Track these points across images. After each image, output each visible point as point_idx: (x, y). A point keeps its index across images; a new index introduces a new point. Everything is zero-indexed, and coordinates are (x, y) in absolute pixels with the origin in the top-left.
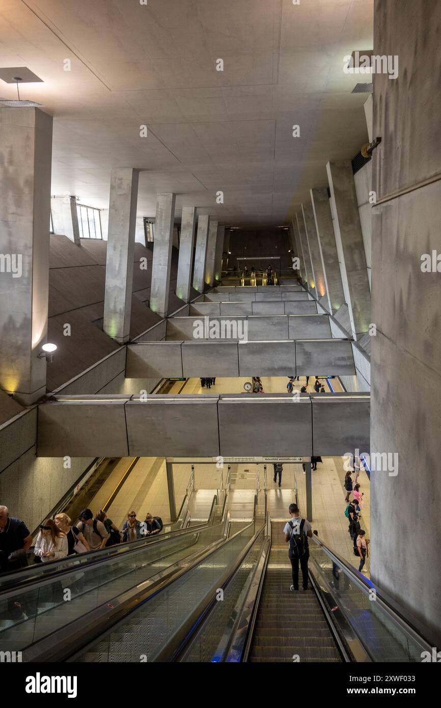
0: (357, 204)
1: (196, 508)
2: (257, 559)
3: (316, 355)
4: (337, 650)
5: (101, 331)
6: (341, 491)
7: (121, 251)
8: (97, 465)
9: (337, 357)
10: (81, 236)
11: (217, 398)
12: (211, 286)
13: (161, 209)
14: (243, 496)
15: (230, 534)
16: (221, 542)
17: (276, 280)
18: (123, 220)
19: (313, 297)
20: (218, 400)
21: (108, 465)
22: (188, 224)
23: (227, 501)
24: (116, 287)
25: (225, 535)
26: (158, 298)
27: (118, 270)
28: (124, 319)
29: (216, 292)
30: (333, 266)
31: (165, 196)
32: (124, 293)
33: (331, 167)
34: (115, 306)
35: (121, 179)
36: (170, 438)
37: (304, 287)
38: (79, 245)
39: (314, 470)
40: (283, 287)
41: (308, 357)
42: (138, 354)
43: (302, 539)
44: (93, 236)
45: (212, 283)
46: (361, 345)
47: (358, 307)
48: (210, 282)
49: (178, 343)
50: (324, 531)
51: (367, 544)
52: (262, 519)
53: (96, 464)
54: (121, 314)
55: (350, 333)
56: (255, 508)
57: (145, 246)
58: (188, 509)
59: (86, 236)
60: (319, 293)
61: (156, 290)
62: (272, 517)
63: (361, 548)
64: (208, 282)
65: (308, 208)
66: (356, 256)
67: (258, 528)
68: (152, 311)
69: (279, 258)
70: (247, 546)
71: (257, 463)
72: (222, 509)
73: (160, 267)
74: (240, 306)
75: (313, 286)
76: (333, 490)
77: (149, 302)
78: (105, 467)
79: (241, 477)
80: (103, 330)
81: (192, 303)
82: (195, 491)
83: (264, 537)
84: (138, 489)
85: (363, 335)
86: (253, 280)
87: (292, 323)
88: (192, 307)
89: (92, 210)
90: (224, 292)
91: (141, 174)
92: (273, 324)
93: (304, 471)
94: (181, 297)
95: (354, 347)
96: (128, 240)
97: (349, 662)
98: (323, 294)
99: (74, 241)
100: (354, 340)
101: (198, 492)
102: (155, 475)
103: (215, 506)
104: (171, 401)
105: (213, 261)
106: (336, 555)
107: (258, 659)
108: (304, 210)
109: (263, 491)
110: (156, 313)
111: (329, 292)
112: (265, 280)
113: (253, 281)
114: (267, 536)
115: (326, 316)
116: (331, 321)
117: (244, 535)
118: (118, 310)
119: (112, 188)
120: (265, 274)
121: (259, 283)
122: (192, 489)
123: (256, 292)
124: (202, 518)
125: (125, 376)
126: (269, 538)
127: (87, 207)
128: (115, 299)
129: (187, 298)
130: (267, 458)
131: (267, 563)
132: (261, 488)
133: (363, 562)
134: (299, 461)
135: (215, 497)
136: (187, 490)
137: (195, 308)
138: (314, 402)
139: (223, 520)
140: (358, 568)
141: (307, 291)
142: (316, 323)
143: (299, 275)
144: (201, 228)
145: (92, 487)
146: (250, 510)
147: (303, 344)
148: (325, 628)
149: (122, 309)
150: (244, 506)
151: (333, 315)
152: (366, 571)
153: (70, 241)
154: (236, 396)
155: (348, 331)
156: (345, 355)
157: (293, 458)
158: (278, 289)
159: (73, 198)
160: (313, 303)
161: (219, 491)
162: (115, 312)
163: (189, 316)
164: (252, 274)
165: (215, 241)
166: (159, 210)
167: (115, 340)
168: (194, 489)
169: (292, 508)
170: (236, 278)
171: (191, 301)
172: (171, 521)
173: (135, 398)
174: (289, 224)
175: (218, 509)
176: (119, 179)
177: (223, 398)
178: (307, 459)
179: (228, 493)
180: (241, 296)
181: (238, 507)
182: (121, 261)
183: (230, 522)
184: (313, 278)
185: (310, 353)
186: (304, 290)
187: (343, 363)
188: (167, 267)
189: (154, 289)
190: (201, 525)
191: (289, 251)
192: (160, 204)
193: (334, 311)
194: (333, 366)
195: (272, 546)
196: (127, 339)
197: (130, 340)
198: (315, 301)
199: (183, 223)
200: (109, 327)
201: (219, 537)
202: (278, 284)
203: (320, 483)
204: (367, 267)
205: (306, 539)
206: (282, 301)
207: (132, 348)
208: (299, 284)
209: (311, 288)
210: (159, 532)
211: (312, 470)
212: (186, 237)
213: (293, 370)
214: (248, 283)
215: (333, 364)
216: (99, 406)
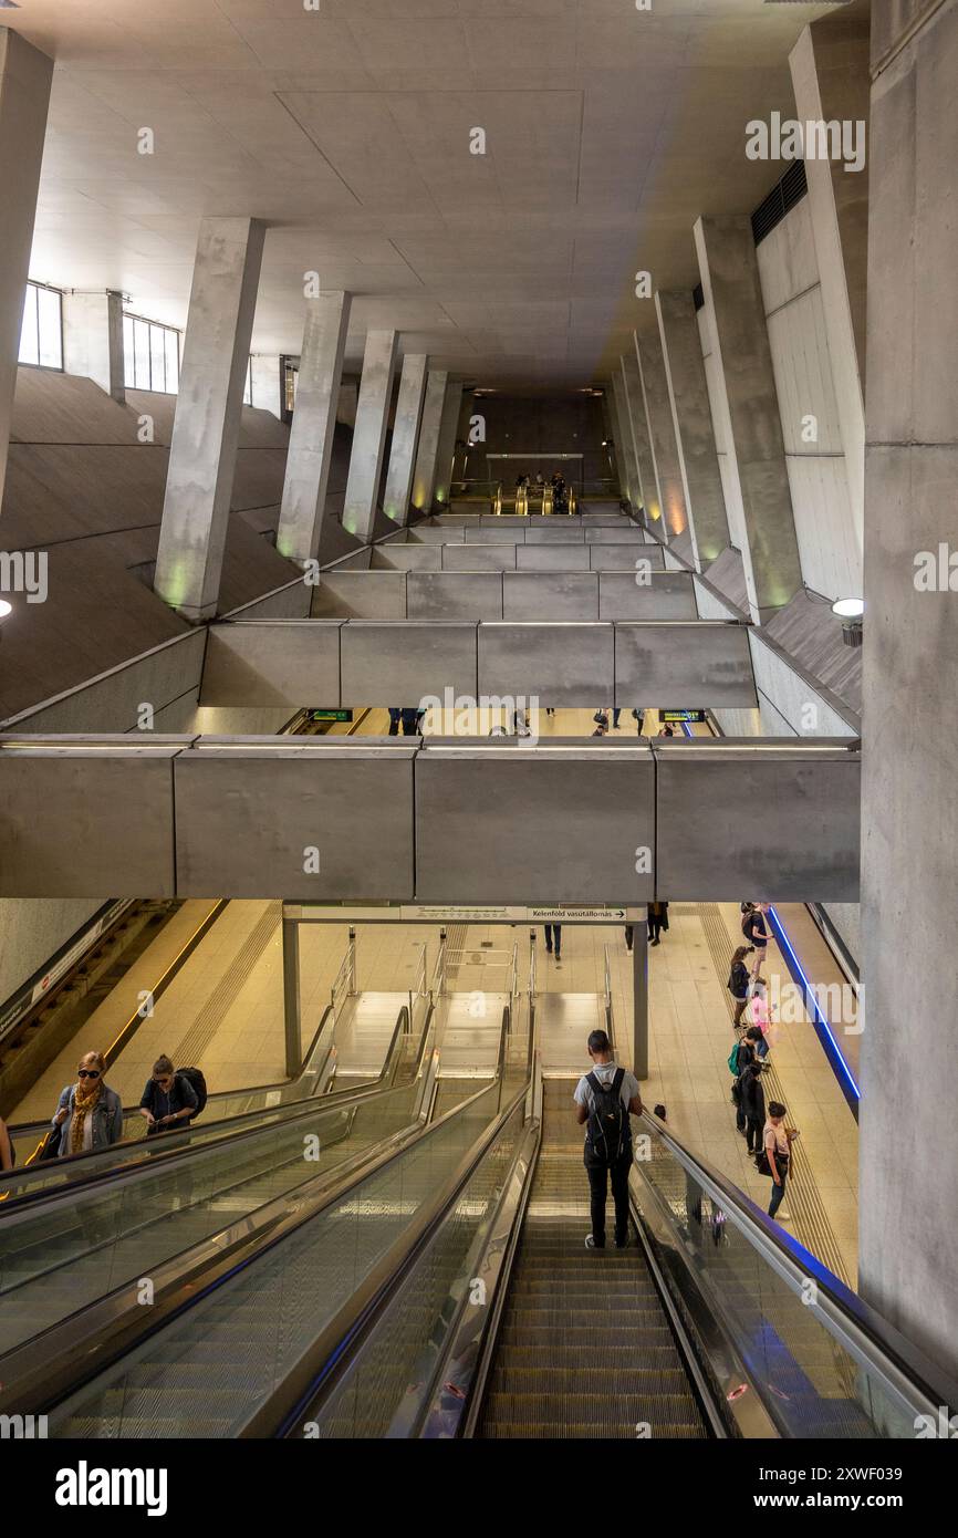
0: (764, 311)
1: (354, 1040)
2: (501, 1182)
3: (662, 658)
4: (694, 1403)
5: (148, 591)
6: (722, 1001)
7: (209, 403)
8: (103, 926)
9: (714, 662)
10: (128, 383)
11: (412, 745)
12: (426, 512)
13: (315, 325)
14: (476, 1009)
15: (437, 1112)
16: (414, 1132)
17: (572, 505)
18: (218, 332)
19: (655, 537)
20: (416, 752)
21: (146, 927)
22: (378, 368)
23: (433, 1022)
24: (192, 486)
25: (424, 1114)
26: (295, 526)
27: (201, 448)
28: (207, 562)
29: (434, 524)
30: (705, 461)
31: (328, 296)
32: (211, 501)
33: (704, 229)
34: (186, 533)
35: (223, 241)
36: (286, 849)
37: (635, 519)
38: (122, 402)
39: (654, 944)
40: (587, 518)
41: (644, 663)
42: (234, 648)
43: (617, 1116)
44: (158, 387)
45: (429, 506)
46: (770, 633)
47: (766, 548)
48: (424, 506)
49: (335, 622)
50: (679, 1104)
51: (789, 1140)
52: (522, 1072)
53: (101, 921)
54: (198, 549)
55: (744, 610)
56: (503, 1043)
57: (279, 418)
58: (333, 1042)
59: (143, 385)
60: (670, 527)
61: (294, 507)
62: (546, 1067)
63: (776, 1154)
64: (419, 502)
65: (650, 338)
66: (761, 430)
67: (509, 1096)
68: (280, 554)
69: (581, 456)
70: (475, 1145)
71: (514, 923)
72: (419, 1045)
73: (307, 454)
74: (488, 553)
75: (656, 515)
76: (700, 996)
77: (275, 534)
78: (137, 932)
79: (473, 959)
80: (152, 589)
81: (378, 544)
82: (353, 996)
83: (524, 1120)
84: (212, 988)
85: (776, 613)
86: (521, 504)
87: (607, 589)
88: (377, 552)
89: (160, 330)
90: (453, 525)
91: (271, 236)
92: (561, 592)
93: (630, 948)
94: (352, 529)
95: (753, 638)
96: (228, 377)
97: (725, 1437)
98: (678, 530)
99: (108, 391)
100: (752, 624)
101: (362, 1000)
102: (258, 953)
103: (401, 1033)
104: (296, 751)
105: (433, 458)
106: (711, 1172)
107: (503, 1429)
108: (640, 344)
109: (526, 999)
110: (289, 560)
111: (695, 521)
112: (548, 504)
113: (522, 506)
114: (532, 1118)
115: (688, 576)
116: (698, 585)
117: (471, 1114)
118: (193, 542)
119: (200, 259)
120: (548, 492)
121: (534, 510)
122: (348, 989)
123: (524, 526)
124: (367, 1067)
125: (198, 701)
126: (537, 1123)
127: (151, 322)
128: (188, 513)
129: (366, 532)
130: (539, 910)
131: (529, 1200)
132: (520, 990)
133: (779, 1191)
134: (618, 918)
135: (404, 1014)
136: (333, 992)
137: (385, 554)
138: (663, 758)
139: (420, 1075)
140: (766, 1210)
141: (642, 526)
142: (662, 592)
143: (626, 496)
144: (408, 381)
145: (97, 983)
146: (488, 1048)
147: (635, 630)
148: (667, 1345)
149: (203, 537)
150: (477, 1037)
151: (703, 572)
152: (787, 1216)
153: (100, 391)
154: (462, 742)
155: (738, 606)
156: (732, 659)
157: (604, 911)
158: (577, 523)
159: (115, 297)
160: (657, 550)
161: (414, 995)
162: (185, 545)
163: (370, 568)
164: (519, 491)
165: (440, 414)
166: (312, 327)
167: (180, 612)
168: (352, 992)
169: (594, 1040)
170: (484, 499)
171: (377, 541)
172: (288, 1075)
173: (203, 743)
174: (604, 384)
175: (409, 1045)
176: (217, 241)
177: (429, 745)
178: (639, 915)
179: (437, 1003)
180: (493, 533)
181: (461, 1039)
182: (208, 425)
183: (437, 1079)
184: (656, 498)
185: (649, 652)
186: (634, 524)
187: (727, 678)
188: (321, 455)
189: (290, 504)
190: (363, 1086)
191: (604, 444)
192: (314, 314)
193: (706, 563)
194: (703, 684)
195: (545, 1147)
196: (211, 611)
197: (218, 615)
198: (660, 544)
199: (368, 364)
200: (168, 580)
201: (407, 1121)
202: (578, 511)
203: (668, 978)
204: (785, 454)
205: (627, 1118)
206: (585, 544)
207: (219, 632)
208: (624, 513)
209: (650, 519)
210: (193, 1116)
211: (649, 943)
212: (373, 395)
213: (608, 692)
214: (509, 509)
215: (704, 680)
216: (106, 761)
